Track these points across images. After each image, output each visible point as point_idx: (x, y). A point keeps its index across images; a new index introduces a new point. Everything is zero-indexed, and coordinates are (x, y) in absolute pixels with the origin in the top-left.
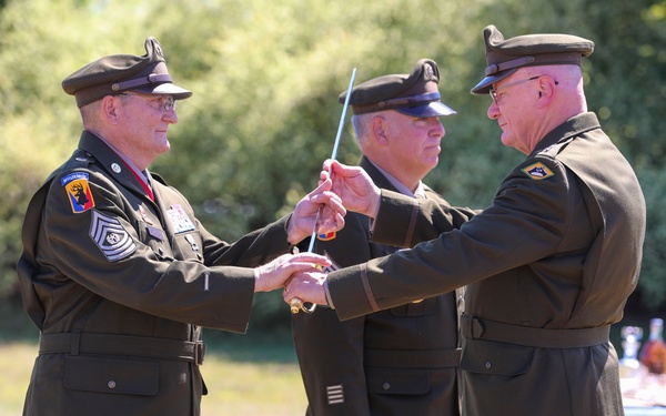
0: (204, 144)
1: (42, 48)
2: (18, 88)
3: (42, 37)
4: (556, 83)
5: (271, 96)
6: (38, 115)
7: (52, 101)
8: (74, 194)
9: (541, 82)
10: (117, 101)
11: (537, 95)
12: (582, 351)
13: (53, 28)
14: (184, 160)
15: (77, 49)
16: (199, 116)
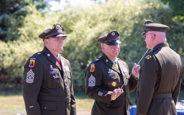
0: (71, 48)
1: (34, 26)
2: (29, 36)
3: (34, 24)
4: (155, 36)
5: (86, 37)
6: (32, 42)
7: (36, 39)
8: (31, 62)
9: (152, 35)
10: (48, 40)
11: (151, 38)
12: (161, 99)
13: (36, 22)
14: (67, 52)
15: (42, 26)
16: (70, 42)
